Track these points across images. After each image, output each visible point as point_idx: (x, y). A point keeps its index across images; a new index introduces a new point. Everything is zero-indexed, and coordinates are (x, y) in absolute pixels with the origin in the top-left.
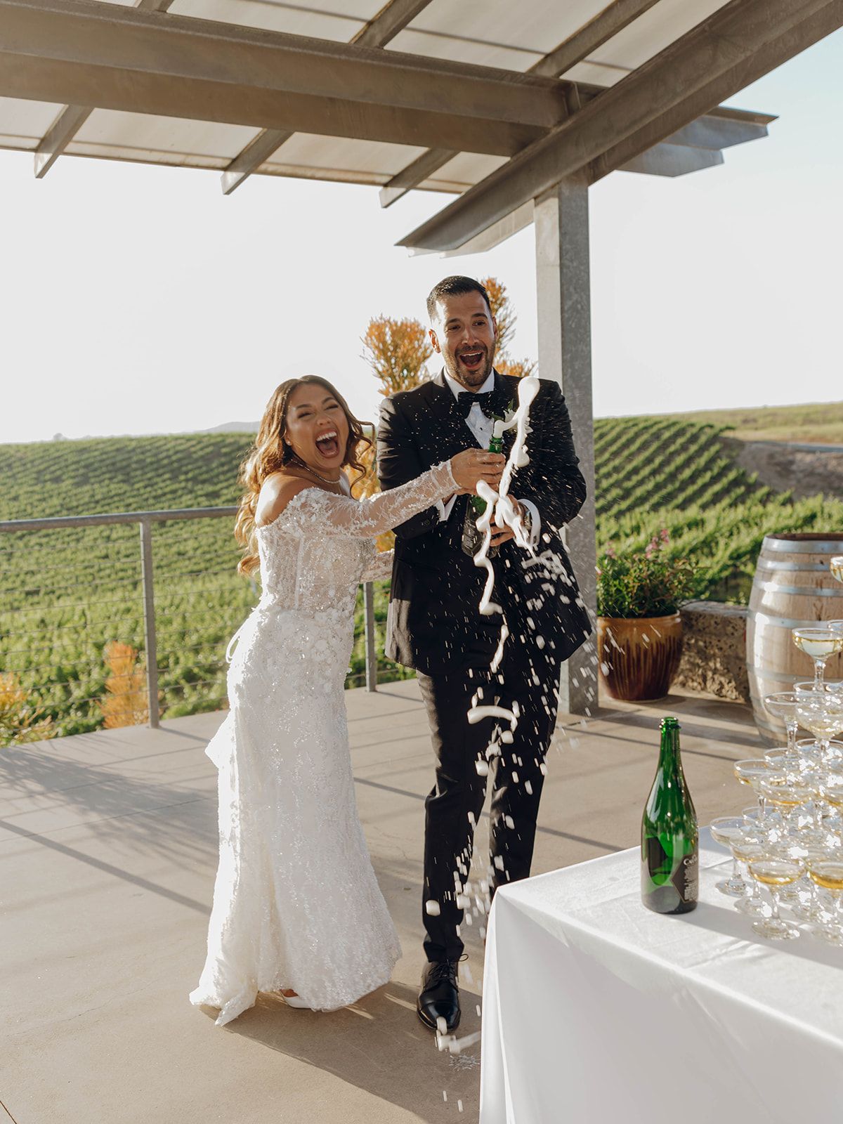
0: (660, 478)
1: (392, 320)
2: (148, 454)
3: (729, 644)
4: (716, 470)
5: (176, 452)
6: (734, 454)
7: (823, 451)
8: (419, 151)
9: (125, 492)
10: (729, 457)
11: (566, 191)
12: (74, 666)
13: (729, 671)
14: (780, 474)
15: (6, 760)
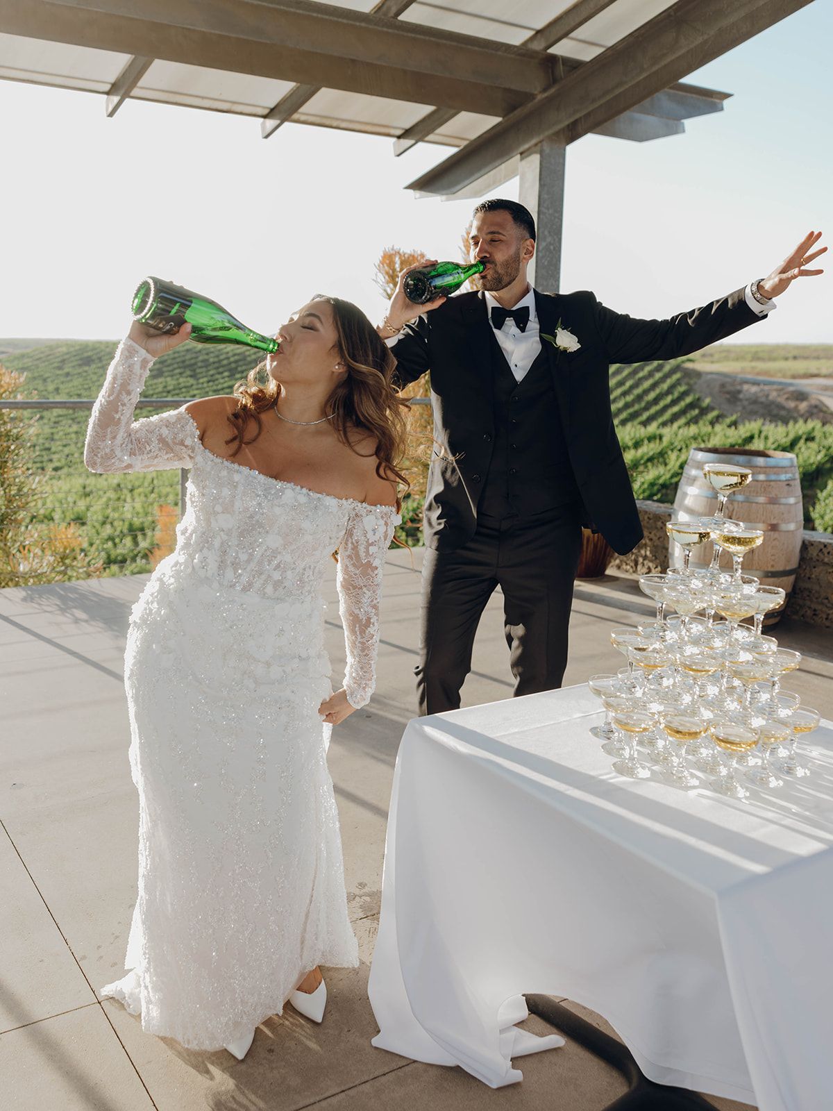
0: (629, 398)
1: (401, 251)
2: (212, 355)
3: (658, 536)
4: (676, 394)
5: (235, 355)
6: (692, 382)
7: (766, 383)
8: (429, 109)
9: (192, 385)
10: (688, 384)
11: (547, 148)
12: (142, 523)
13: (656, 558)
14: (729, 401)
15: (62, 592)
